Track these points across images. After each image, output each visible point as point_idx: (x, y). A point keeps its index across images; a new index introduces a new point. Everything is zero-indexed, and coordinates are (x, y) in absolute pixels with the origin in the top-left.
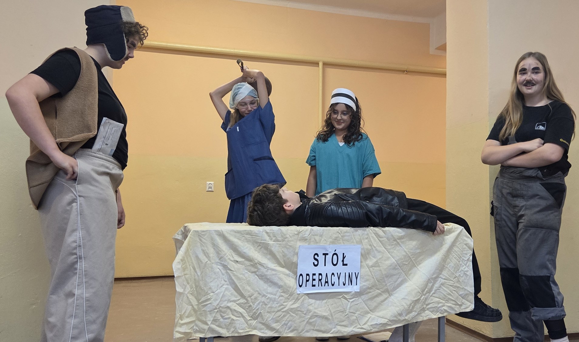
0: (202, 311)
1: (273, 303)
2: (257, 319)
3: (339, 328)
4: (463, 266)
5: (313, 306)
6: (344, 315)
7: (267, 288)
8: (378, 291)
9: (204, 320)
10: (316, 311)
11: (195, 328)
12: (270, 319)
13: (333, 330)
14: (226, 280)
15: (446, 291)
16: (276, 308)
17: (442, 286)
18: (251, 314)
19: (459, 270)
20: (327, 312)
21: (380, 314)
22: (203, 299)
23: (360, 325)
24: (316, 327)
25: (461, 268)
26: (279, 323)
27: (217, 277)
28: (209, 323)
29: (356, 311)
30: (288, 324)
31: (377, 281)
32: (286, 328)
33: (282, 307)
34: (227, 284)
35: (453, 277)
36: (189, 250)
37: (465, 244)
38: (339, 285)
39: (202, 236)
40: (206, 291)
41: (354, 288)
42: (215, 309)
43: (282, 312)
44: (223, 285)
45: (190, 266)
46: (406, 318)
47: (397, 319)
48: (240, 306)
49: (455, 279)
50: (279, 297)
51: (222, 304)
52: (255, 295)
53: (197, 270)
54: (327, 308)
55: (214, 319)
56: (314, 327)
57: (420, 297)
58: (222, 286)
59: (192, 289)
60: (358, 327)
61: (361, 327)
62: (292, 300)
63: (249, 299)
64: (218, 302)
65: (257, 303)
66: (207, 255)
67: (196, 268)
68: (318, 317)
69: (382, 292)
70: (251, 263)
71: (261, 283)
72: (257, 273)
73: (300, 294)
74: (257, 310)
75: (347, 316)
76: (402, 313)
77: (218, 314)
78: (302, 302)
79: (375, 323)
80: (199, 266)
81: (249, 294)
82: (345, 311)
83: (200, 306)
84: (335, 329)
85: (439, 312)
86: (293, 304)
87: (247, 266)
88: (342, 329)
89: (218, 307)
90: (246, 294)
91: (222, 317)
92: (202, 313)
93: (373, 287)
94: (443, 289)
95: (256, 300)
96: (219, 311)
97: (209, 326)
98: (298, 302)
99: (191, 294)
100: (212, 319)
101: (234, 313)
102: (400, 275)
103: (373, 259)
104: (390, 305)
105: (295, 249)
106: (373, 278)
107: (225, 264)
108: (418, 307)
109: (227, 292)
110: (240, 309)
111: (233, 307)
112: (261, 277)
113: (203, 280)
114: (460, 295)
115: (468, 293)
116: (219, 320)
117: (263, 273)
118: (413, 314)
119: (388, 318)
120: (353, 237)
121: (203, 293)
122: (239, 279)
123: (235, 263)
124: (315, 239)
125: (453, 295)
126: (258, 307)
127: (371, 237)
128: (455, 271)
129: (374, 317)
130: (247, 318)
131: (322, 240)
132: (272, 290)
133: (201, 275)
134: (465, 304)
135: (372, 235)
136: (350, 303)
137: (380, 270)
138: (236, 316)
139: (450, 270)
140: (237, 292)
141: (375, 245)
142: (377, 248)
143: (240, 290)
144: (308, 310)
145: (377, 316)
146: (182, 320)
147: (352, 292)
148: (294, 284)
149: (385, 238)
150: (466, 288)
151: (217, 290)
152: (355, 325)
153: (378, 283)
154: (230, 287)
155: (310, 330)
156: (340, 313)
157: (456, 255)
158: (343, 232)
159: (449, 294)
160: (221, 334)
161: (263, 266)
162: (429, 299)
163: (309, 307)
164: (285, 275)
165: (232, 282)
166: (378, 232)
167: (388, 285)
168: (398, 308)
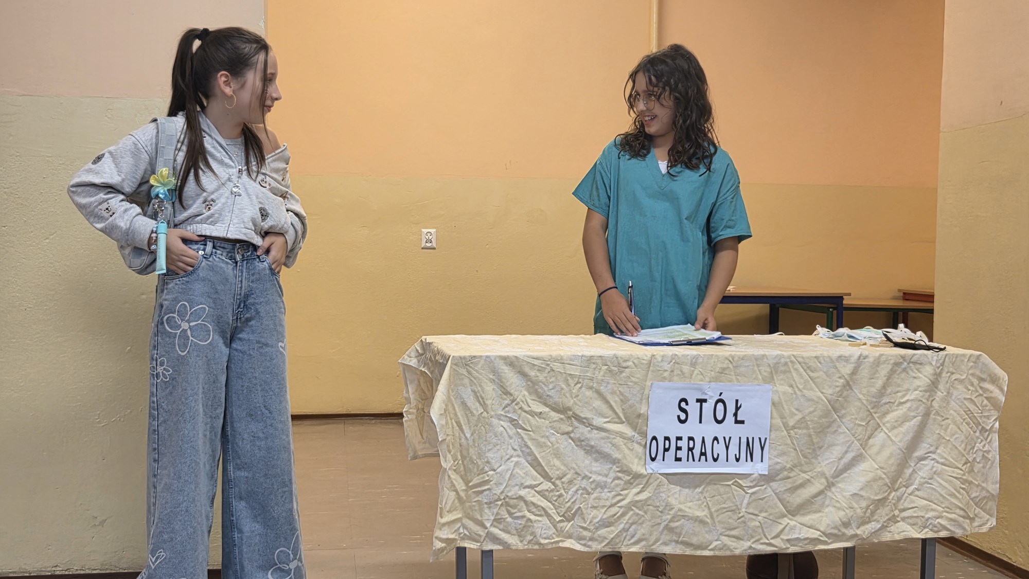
0: (475, 502)
1: (601, 491)
2: (574, 520)
3: (725, 539)
4: (982, 441)
5: (676, 499)
6: (735, 517)
7: (591, 462)
8: (803, 475)
9: (479, 518)
10: (682, 507)
11: (462, 531)
12: (598, 520)
13: (715, 543)
14: (516, 447)
15: (946, 488)
16: (607, 499)
17: (935, 476)
18: (561, 511)
19: (973, 448)
20: (704, 511)
21: (807, 519)
22: (476, 480)
23: (768, 540)
24: (683, 537)
25: (977, 444)
26: (612, 528)
27: (499, 442)
28: (488, 525)
29: (760, 512)
30: (631, 529)
31: (802, 455)
32: (626, 536)
33: (619, 498)
34: (518, 456)
35: (963, 462)
36: (450, 391)
37: (986, 398)
38: (727, 461)
39: (471, 365)
40: (481, 467)
41: (758, 468)
42: (497, 501)
43: (619, 507)
44: (512, 457)
45: (451, 419)
46: (859, 532)
47: (840, 533)
48: (541, 496)
49: (965, 466)
50: (614, 479)
51: (509, 492)
52: (569, 476)
53: (464, 427)
54: (703, 503)
55: (497, 517)
56: (679, 537)
57: (887, 494)
58: (509, 459)
59: (456, 462)
60: (762, 541)
61: (767, 541)
62: (638, 485)
63: (558, 482)
64: (502, 487)
65: (574, 489)
66: (481, 400)
67: (463, 424)
68: (687, 519)
69: (811, 477)
70: (560, 415)
71: (580, 453)
72: (572, 435)
73: (652, 474)
74: (572, 503)
75: (743, 519)
76: (850, 521)
77: (503, 508)
78: (656, 489)
79: (796, 536)
80: (468, 420)
81: (558, 473)
82: (739, 509)
83: (470, 492)
84: (719, 542)
85: (927, 527)
86: (638, 493)
87: (554, 421)
88: (731, 543)
89: (502, 498)
90: (553, 473)
91: (510, 514)
92: (474, 506)
93: (794, 467)
94: (938, 482)
95: (571, 484)
96: (504, 504)
97: (487, 530)
98: (648, 490)
99: (455, 470)
100: (492, 518)
101: (530, 508)
102: (849, 447)
103: (797, 412)
104: (827, 503)
105: (644, 389)
106: (795, 450)
107: (514, 418)
108: (883, 513)
109: (519, 471)
110: (542, 501)
111: (529, 498)
112: (580, 443)
113: (475, 447)
114: (972, 499)
115: (988, 495)
116: (504, 521)
117: (582, 433)
118: (873, 526)
119: (822, 529)
120: (756, 368)
121: (475, 469)
122: (540, 445)
123: (533, 416)
124: (682, 371)
125: (961, 497)
126: (574, 498)
127: (792, 370)
128: (967, 450)
129: (795, 526)
130: (555, 518)
131: (696, 372)
132: (599, 468)
133: (472, 438)
134: (981, 518)
135: (795, 367)
136: (749, 495)
137: (810, 436)
138: (536, 515)
139: (956, 448)
140: (536, 471)
141: (801, 387)
142: (805, 391)
143: (543, 467)
144: (666, 506)
145: (801, 524)
146: (442, 517)
147: (754, 476)
148: (640, 455)
149: (821, 373)
150: (984, 485)
151: (501, 466)
152: (757, 538)
153: (805, 459)
154: (524, 461)
155: (671, 541)
156: (729, 513)
157: (969, 418)
158: (736, 359)
159: (952, 495)
160: (509, 545)
161: (584, 423)
162: (905, 500)
163: (669, 499)
164: (624, 438)
165: (528, 453)
166: (807, 361)
167: (823, 464)
168: (844, 513)
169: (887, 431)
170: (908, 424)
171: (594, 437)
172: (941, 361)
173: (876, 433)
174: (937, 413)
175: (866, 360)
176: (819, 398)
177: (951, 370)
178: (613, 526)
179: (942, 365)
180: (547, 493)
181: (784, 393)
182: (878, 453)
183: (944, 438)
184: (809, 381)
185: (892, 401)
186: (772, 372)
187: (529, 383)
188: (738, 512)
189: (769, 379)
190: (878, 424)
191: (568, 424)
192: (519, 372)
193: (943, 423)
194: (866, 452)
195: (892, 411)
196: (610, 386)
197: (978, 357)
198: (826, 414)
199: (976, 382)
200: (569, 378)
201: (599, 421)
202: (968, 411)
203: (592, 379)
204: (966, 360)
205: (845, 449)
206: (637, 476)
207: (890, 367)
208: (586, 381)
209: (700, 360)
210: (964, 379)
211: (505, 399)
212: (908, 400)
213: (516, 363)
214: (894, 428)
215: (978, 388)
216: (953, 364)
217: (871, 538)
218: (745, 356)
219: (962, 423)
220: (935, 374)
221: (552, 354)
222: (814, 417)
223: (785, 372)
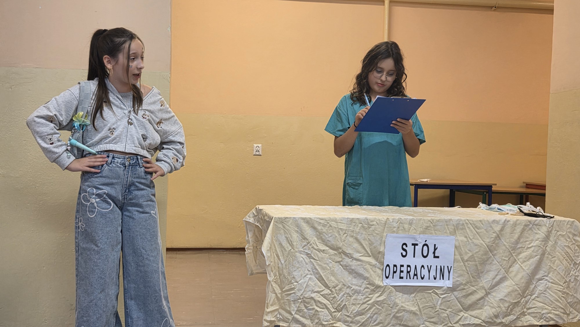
0: (286, 300)
1: (358, 295)
2: (341, 311)
3: (428, 324)
4: (574, 270)
5: (400, 300)
6: (433, 311)
7: (352, 279)
8: (472, 288)
9: (289, 309)
10: (403, 305)
11: (279, 316)
12: (356, 311)
13: (422, 326)
14: (309, 269)
15: (553, 296)
16: (361, 300)
17: (547, 290)
18: (335, 306)
19: (569, 274)
20: (415, 307)
21: (474, 313)
22: (287, 288)
23: (452, 324)
24: (404, 322)
25: (572, 272)
26: (364, 316)
27: (300, 266)
28: (293, 313)
29: (448, 308)
30: (374, 317)
31: (472, 277)
32: (371, 321)
33: (368, 299)
34: (311, 274)
35: (563, 282)
36: (273, 237)
37: (577, 245)
38: (429, 279)
39: (285, 222)
40: (290, 280)
41: (447, 283)
42: (299, 300)
43: (367, 304)
44: (307, 275)
45: (273, 253)
46: (503, 321)
47: (493, 321)
48: (324, 297)
49: (565, 284)
50: (365, 289)
51: (305, 294)
52: (339, 286)
53: (280, 257)
54: (415, 303)
55: (298, 309)
56: (402, 322)
57: (520, 299)
58: (305, 276)
59: (276, 277)
60: (448, 325)
62: (378, 292)
63: (333, 290)
64: (302, 292)
65: (342, 294)
66: (290, 242)
67: (280, 256)
68: (406, 311)
69: (477, 289)
70: (334, 252)
71: (346, 273)
72: (341, 263)
73: (386, 286)
74: (341, 302)
75: (438, 312)
76: (498, 315)
77: (302, 304)
78: (388, 295)
79: (469, 322)
80: (283, 254)
81: (333, 284)
82: (436, 307)
83: (283, 294)
84: (424, 325)
85: (543, 319)
86: (379, 296)
87: (332, 255)
88: (431, 326)
89: (301, 298)
90: (330, 284)
91: (306, 307)
92: (286, 302)
93: (467, 283)
94: (549, 293)
95: (340, 291)
96: (303, 301)
97: (292, 316)
98: (384, 295)
99: (275, 282)
100: (296, 309)
101: (317, 304)
102: (498, 272)
103: (469, 252)
104: (485, 304)
105: (382, 237)
106: (468, 273)
107: (309, 253)
108: (518, 310)
109: (311, 283)
110: (324, 300)
111: (317, 298)
112: (346, 267)
113: (287, 269)
114: (568, 303)
115: (577, 300)
116: (303, 311)
117: (347, 262)
118: (512, 317)
119: (483, 319)
120: (446, 226)
121: (287, 282)
122: (323, 269)
123: (319, 252)
124: (403, 227)
125: (562, 302)
126: (342, 299)
127: (467, 228)
128: (566, 275)
129: (467, 317)
130: (331, 310)
131: (412, 228)
132: (356, 282)
133: (285, 264)
134: (573, 314)
135: (468, 226)
136: (441, 299)
137: (476, 265)
138: (320, 308)
139: (560, 274)
140: (321, 283)
141: (471, 238)
142: (473, 240)
143: (324, 281)
144: (394, 304)
145: (470, 316)
146: (268, 309)
147: (444, 288)
148: (380, 275)
149: (483, 230)
150: (575, 295)
151: (301, 280)
152: (446, 323)
153: (473, 279)
154: (314, 277)
155: (397, 324)
156: (430, 309)
157: (568, 257)
158: (435, 221)
159: (557, 301)
160: (305, 325)
161: (348, 256)
162: (530, 303)
163: (396, 300)
164: (371, 265)
165: (316, 273)
166: (475, 223)
167: (484, 282)
168: (495, 310)
169: (520, 264)
170: (532, 259)
171: (354, 264)
172: (551, 224)
173: (514, 264)
174: (549, 254)
175: (509, 223)
176: (482, 244)
177: (557, 229)
178: (364, 315)
179: (552, 226)
180: (326, 296)
181: (462, 241)
182: (515, 276)
183: (553, 268)
184: (476, 235)
185: (523, 246)
186: (455, 229)
187: (318, 233)
188: (435, 308)
189: (453, 233)
190: (515, 259)
191: (339, 256)
192: (312, 227)
193: (553, 259)
194: (508, 275)
195: (523, 252)
196: (363, 236)
197: (573, 222)
198: (486, 253)
199: (571, 236)
200: (340, 231)
201: (356, 255)
202: (567, 253)
203: (353, 231)
204: (566, 224)
205: (496, 273)
206: (378, 287)
207: (522, 227)
208: (349, 232)
209: (414, 222)
210: (565, 235)
211: (304, 242)
212: (532, 246)
213: (310, 222)
214: (524, 262)
215: (572, 240)
216: (558, 226)
217: (510, 324)
218: (440, 219)
219: (563, 259)
220: (548, 232)
221: (330, 217)
222: (479, 255)
223: (462, 229)
